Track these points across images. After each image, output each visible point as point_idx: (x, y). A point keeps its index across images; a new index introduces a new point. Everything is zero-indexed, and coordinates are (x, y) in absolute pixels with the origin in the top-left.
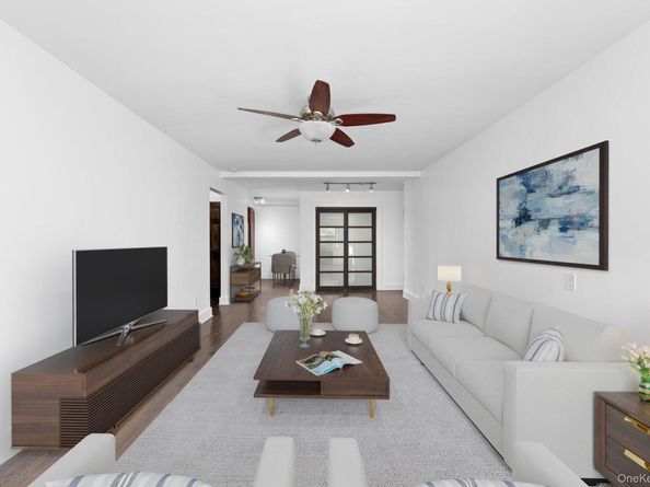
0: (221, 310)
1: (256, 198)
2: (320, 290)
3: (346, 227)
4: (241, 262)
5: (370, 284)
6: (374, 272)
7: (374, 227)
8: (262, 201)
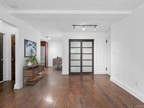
0: (15, 91)
1: (47, 37)
2: (70, 74)
3: (82, 48)
4: (30, 64)
5: (91, 71)
6: (93, 66)
7: (93, 48)
8: (49, 38)
